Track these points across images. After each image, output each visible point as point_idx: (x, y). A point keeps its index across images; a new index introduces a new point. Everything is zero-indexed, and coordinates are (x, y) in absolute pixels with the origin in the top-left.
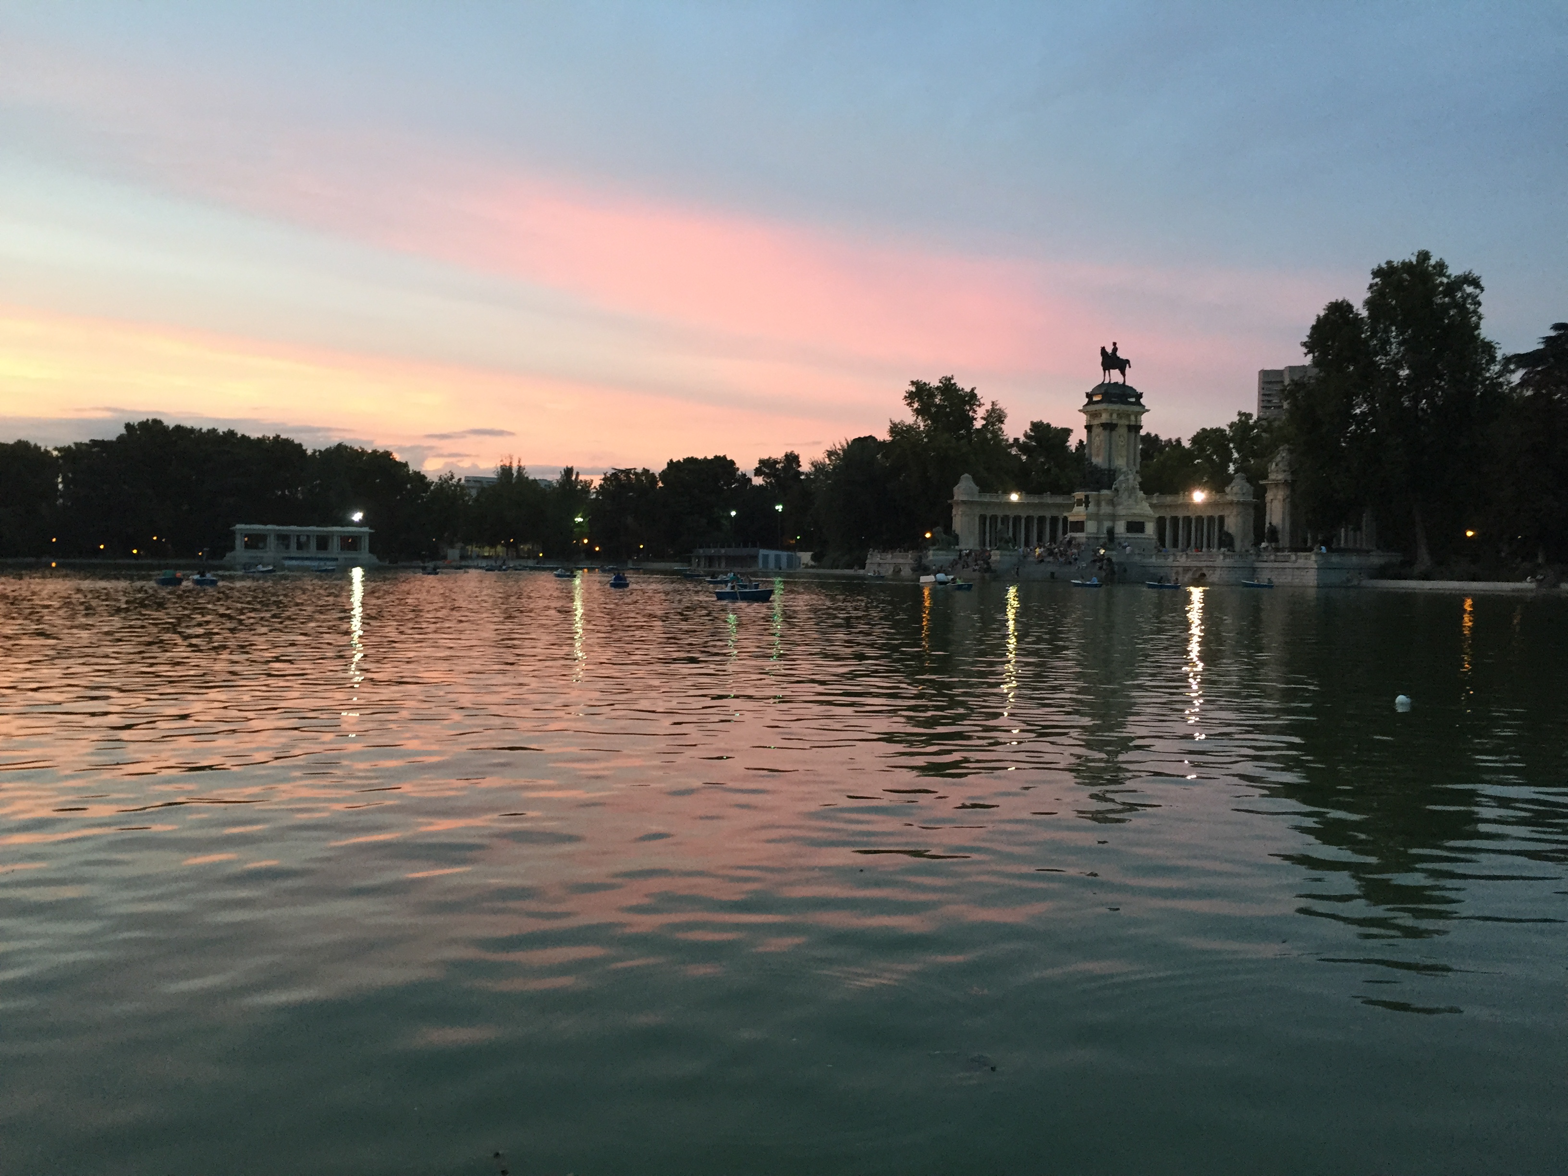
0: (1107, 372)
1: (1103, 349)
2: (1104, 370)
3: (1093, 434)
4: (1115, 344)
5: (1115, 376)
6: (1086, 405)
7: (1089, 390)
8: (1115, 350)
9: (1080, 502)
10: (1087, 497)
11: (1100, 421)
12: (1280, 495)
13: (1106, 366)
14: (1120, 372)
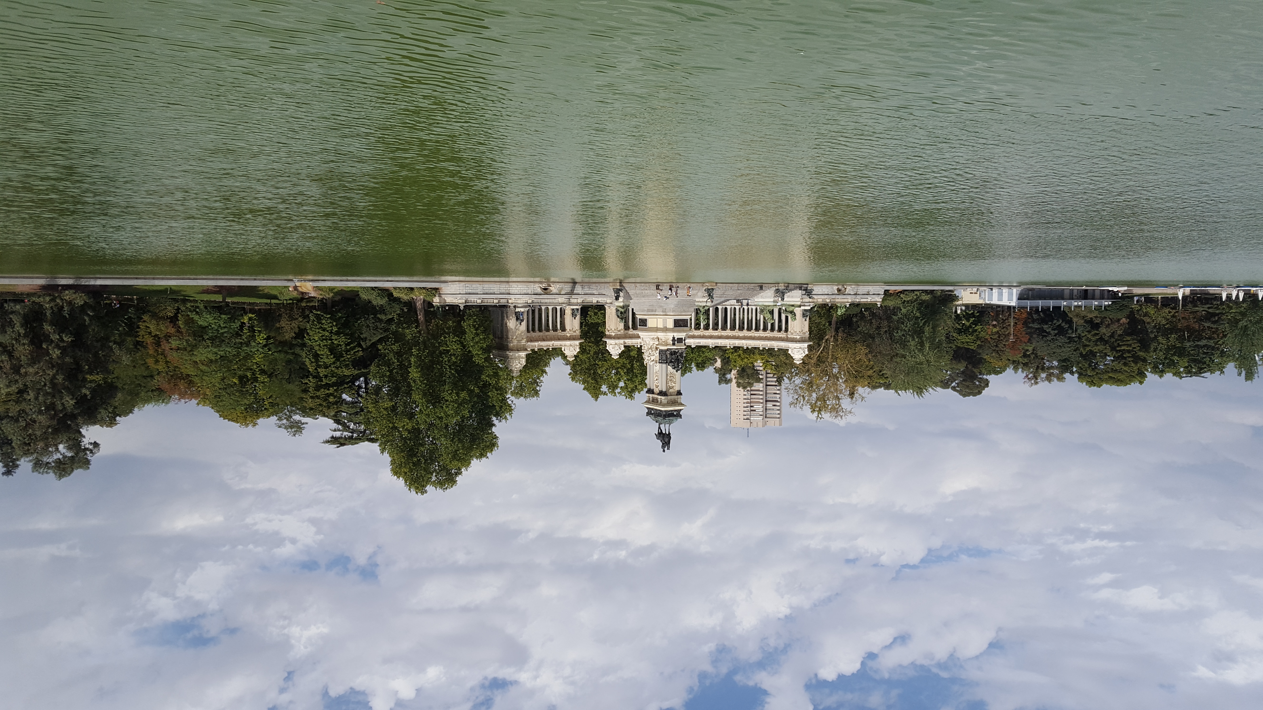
0: (667, 433)
1: (668, 449)
4: (664, 451)
5: (665, 428)
8: (663, 447)
9: (680, 340)
10: (674, 344)
11: (669, 397)
12: (515, 342)
13: (669, 436)
14: (661, 430)
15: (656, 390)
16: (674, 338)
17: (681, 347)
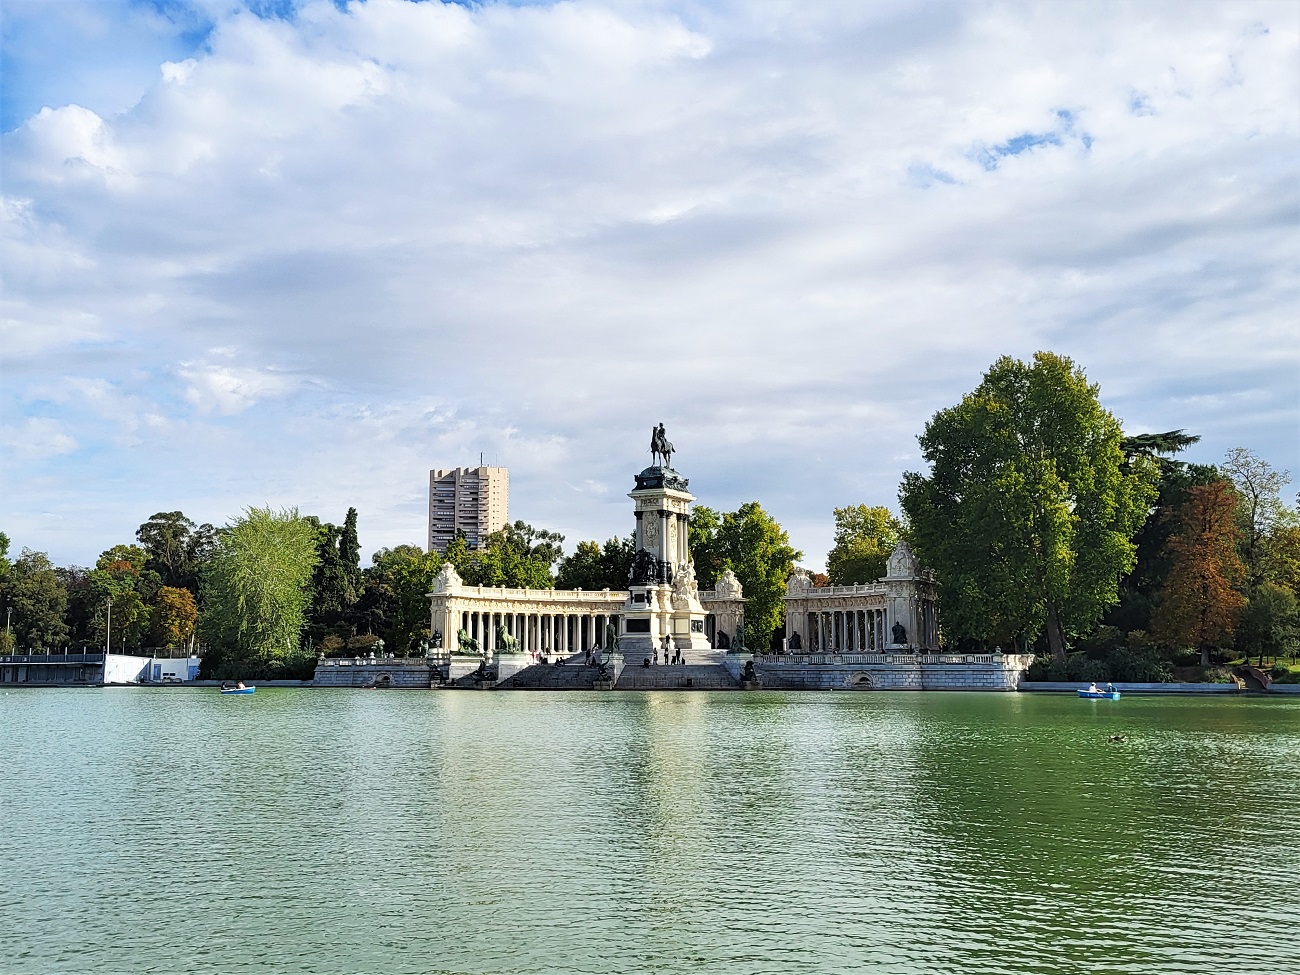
0: (657, 453)
1: (655, 429)
2: (653, 452)
3: (644, 522)
4: (661, 425)
5: (660, 461)
6: (636, 489)
7: (639, 474)
8: (662, 432)
9: (639, 598)
10: (649, 592)
11: (656, 508)
12: (905, 593)
13: (654, 447)
14: (665, 457)
15: (673, 519)
16: (649, 602)
17: (636, 590)
